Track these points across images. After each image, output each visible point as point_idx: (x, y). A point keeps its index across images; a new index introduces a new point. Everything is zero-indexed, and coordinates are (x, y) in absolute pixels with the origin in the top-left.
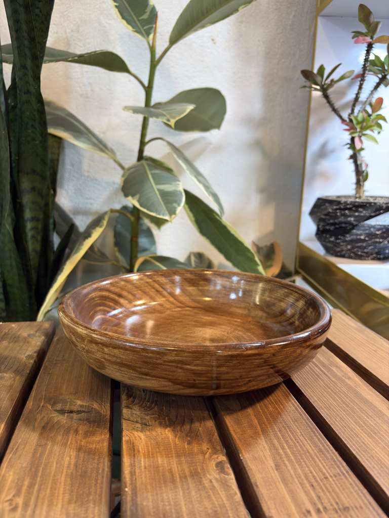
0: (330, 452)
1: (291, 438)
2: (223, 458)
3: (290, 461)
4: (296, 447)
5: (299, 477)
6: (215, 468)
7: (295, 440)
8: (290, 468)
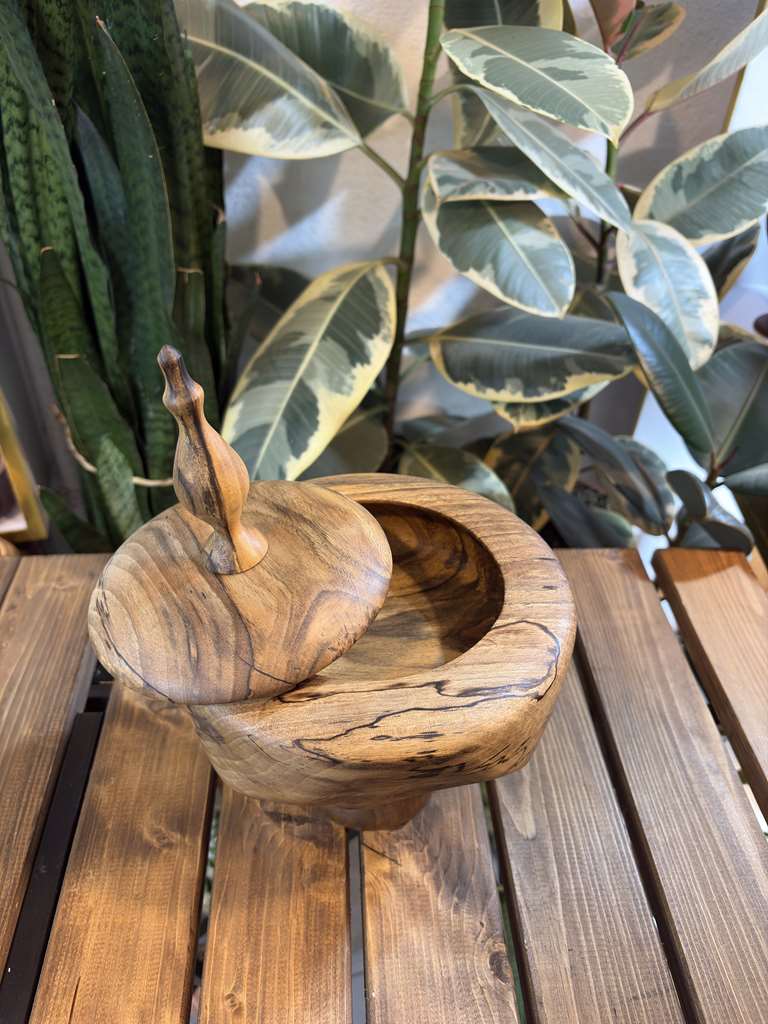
0: (652, 947)
1: (600, 912)
2: (501, 947)
3: (592, 959)
4: (605, 931)
5: (599, 994)
6: (489, 966)
7: (607, 916)
8: (590, 973)
